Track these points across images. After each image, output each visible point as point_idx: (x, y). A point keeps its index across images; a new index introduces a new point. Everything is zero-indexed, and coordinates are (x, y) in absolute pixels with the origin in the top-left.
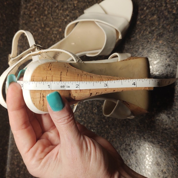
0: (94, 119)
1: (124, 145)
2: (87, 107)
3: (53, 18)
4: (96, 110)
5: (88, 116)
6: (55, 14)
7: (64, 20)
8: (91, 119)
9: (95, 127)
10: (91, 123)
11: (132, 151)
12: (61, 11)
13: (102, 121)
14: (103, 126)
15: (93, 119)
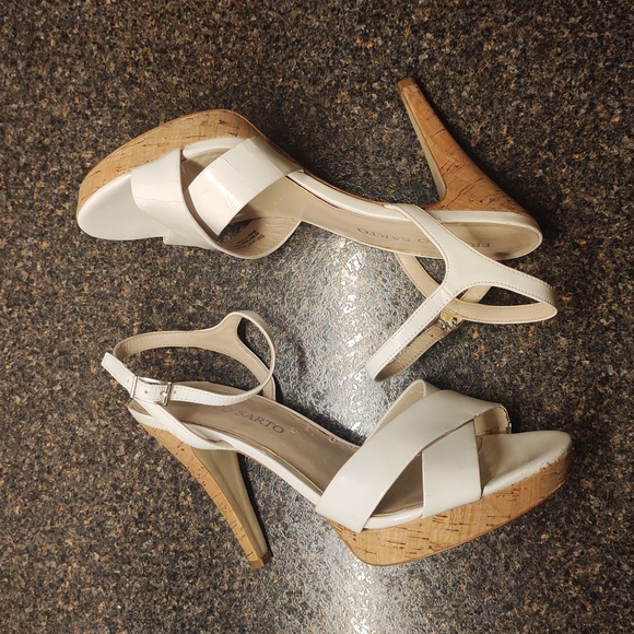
0: (184, 527)
1: (285, 596)
2: (159, 492)
3: (13, 204)
4: (189, 499)
5: (165, 517)
6: (22, 192)
7: (52, 211)
8: (176, 525)
9: (190, 551)
10: (176, 539)
11: (308, 611)
12: (41, 184)
13: (210, 530)
14: (214, 546)
15: (182, 526)
